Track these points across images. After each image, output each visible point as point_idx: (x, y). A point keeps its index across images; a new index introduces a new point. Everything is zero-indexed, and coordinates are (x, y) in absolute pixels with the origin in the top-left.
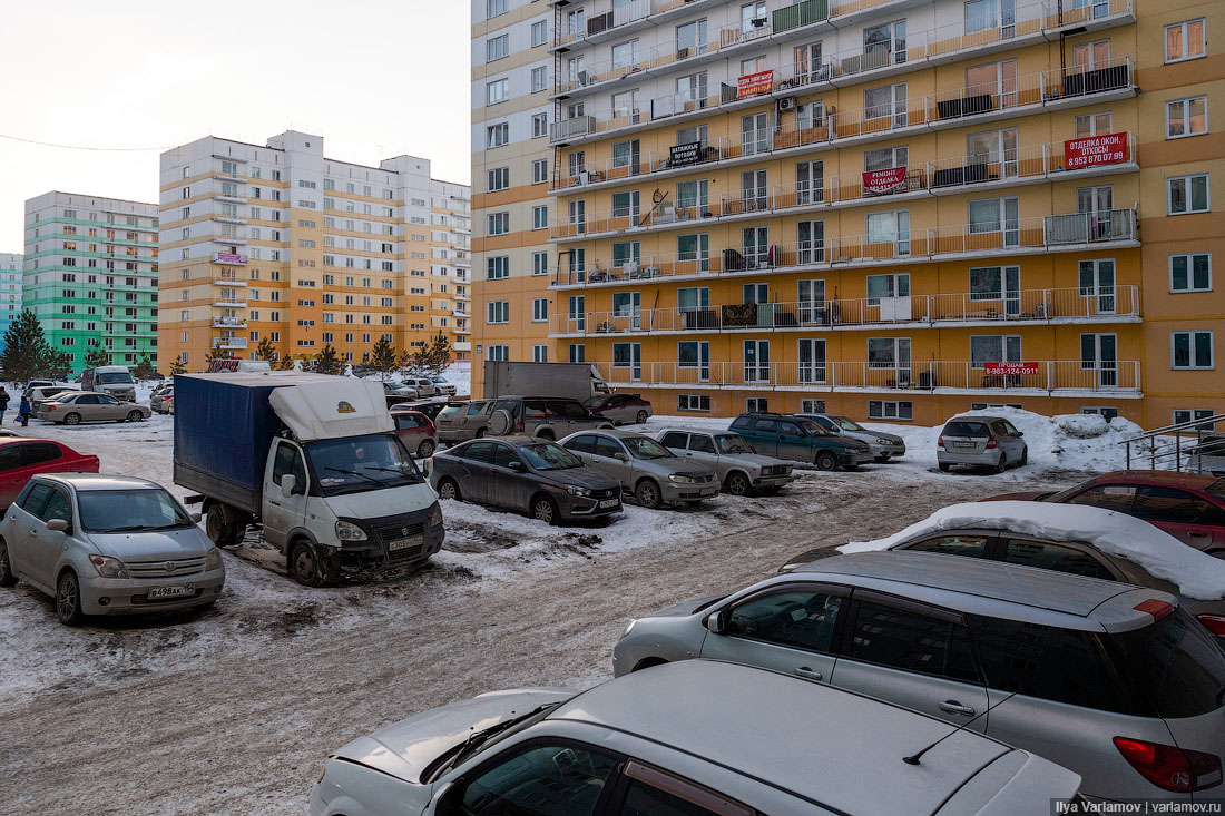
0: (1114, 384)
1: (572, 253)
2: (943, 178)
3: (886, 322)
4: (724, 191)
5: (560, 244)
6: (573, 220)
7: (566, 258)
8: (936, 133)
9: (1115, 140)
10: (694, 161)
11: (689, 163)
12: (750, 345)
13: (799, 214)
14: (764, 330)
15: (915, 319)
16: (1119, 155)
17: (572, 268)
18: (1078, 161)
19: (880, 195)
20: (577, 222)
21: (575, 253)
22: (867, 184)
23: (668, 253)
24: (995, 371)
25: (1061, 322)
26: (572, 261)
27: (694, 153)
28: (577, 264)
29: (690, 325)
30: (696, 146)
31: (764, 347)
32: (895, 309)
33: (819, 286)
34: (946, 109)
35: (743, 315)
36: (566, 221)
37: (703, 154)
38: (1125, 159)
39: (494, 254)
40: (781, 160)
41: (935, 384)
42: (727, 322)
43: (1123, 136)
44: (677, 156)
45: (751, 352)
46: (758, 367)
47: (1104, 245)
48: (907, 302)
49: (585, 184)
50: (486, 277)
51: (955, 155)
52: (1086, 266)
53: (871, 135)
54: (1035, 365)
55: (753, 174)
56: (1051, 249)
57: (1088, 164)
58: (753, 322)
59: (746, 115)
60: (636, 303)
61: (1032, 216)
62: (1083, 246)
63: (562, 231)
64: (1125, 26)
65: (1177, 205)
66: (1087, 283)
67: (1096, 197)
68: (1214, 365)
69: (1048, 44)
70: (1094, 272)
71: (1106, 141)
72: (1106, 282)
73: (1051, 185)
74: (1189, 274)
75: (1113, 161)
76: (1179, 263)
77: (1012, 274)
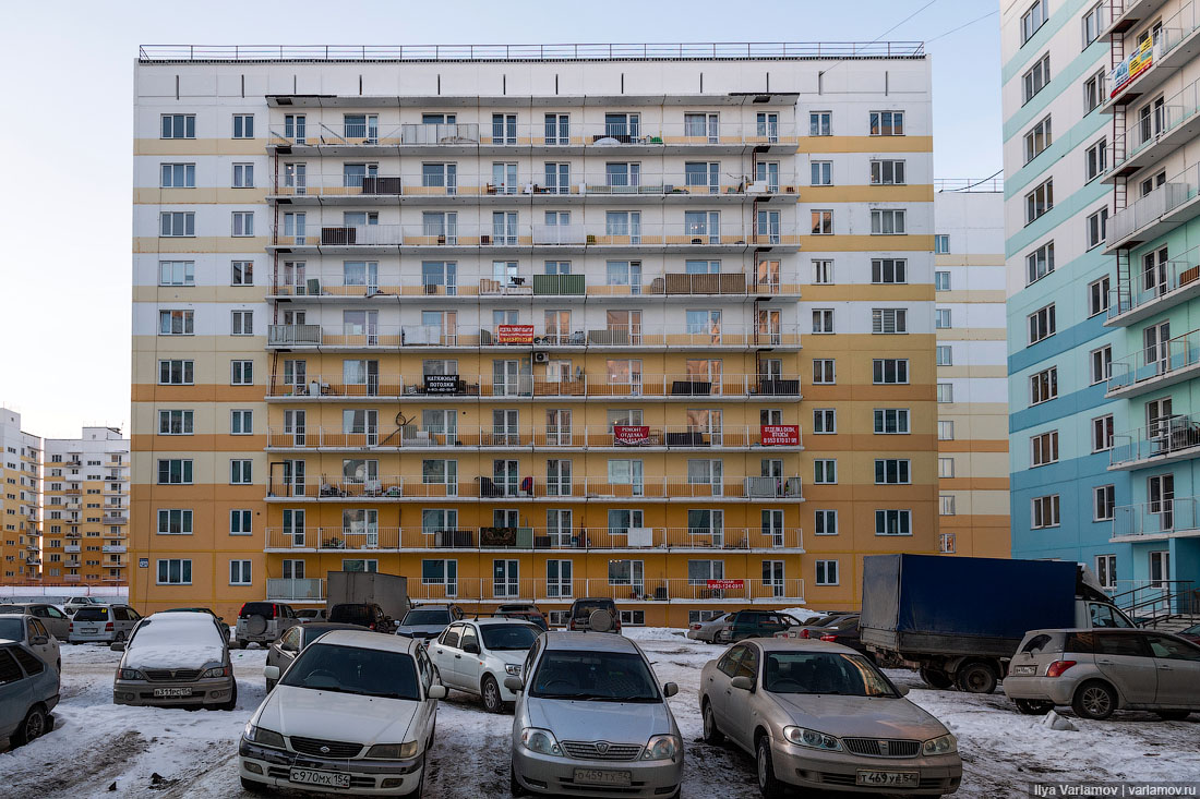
0: (781, 595)
1: (288, 465)
2: (673, 439)
3: (631, 548)
4: (475, 424)
5: (270, 453)
6: (289, 430)
7: (280, 471)
8: (665, 404)
9: (792, 430)
10: (452, 392)
11: (445, 393)
12: (500, 564)
13: (549, 453)
14: (520, 551)
15: (656, 545)
16: (794, 440)
17: (288, 480)
18: (770, 440)
19: (630, 446)
20: (294, 432)
21: (293, 466)
22: (618, 435)
23: (413, 475)
24: (714, 587)
25: (759, 552)
26: (288, 473)
27: (452, 385)
28: (294, 477)
29: (446, 544)
30: (454, 379)
31: (513, 566)
32: (640, 538)
33: (566, 515)
34: (680, 387)
35: (500, 535)
36: (280, 430)
37: (460, 387)
38: (798, 443)
39: (170, 456)
40: (532, 405)
41: (671, 597)
42: (486, 542)
43: (796, 427)
44: (432, 384)
45: (500, 569)
46: (507, 584)
47: (786, 500)
48: (649, 532)
49: (315, 395)
50: (156, 480)
51: (678, 423)
52: (766, 514)
53: (622, 397)
54: (741, 582)
55: (504, 413)
56: (753, 500)
57: (776, 443)
58: (512, 543)
59: (498, 359)
60: (372, 520)
61: (732, 475)
62: (773, 500)
63: (276, 440)
64: (792, 354)
65: (819, 478)
66: (766, 526)
67: (772, 466)
68: (838, 582)
69: (744, 354)
70: (770, 518)
71: (786, 429)
72: (778, 525)
73: (745, 454)
74: (825, 523)
75: (791, 444)
76: (820, 515)
77: (718, 515)
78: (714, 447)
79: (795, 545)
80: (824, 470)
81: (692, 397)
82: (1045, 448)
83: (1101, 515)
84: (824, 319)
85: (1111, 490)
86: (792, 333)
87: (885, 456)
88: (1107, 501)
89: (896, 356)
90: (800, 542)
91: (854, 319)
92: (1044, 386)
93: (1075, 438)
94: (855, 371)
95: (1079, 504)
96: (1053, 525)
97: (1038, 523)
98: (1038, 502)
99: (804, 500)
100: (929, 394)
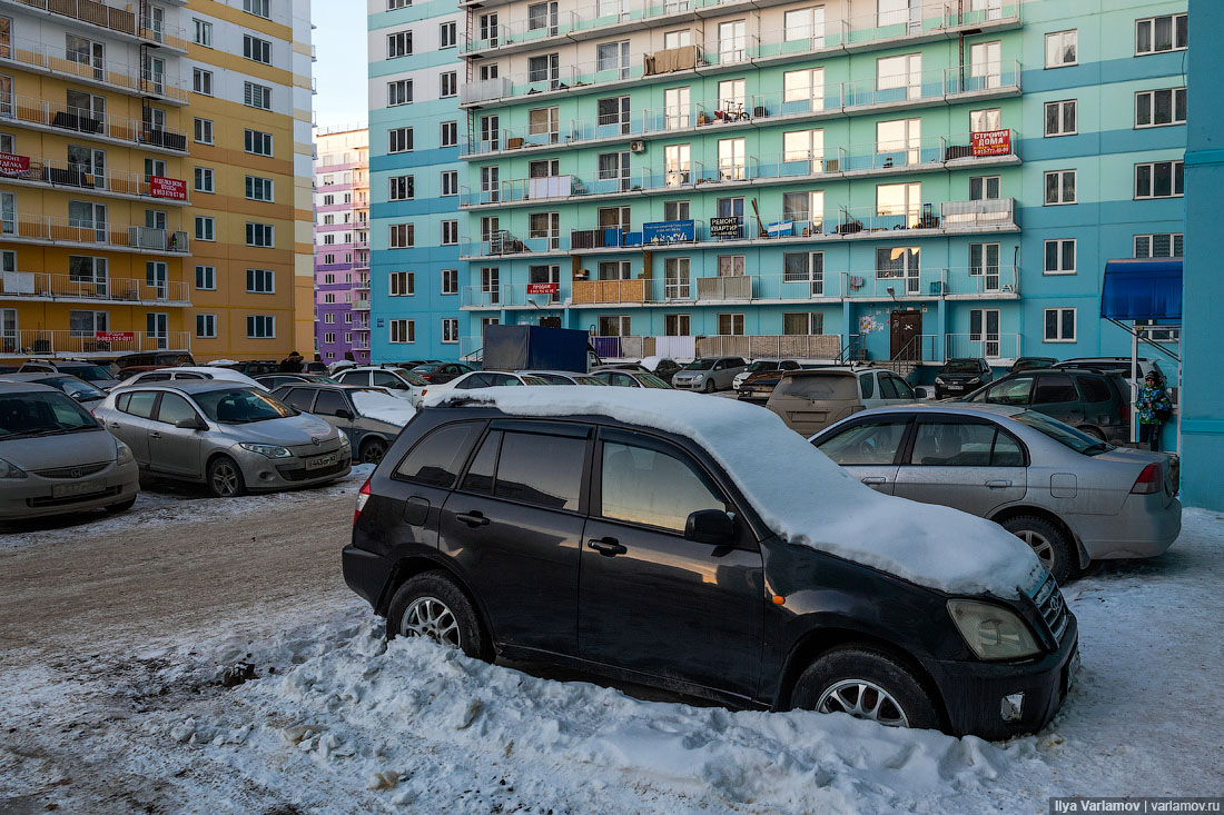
2: (57, 176)
3: (7, 294)
8: (47, 134)
9: (180, 185)
15: (38, 293)
16: (182, 195)
18: (159, 192)
19: (7, 176)
24: (104, 339)
32: (20, 284)
34: (65, 120)
38: (185, 199)
41: (56, 350)
43: (184, 183)
48: (31, 277)
52: (150, 265)
54: (132, 334)
56: (142, 251)
57: (165, 196)
61: (117, 222)
64: (175, 107)
65: (199, 233)
66: (150, 277)
67: (156, 217)
68: (215, 335)
69: (129, 97)
70: (153, 269)
71: (174, 183)
72: (161, 277)
73: (130, 202)
74: (203, 278)
75: (178, 198)
76: (199, 271)
77: (102, 265)
78: (97, 190)
79: (178, 298)
80: (204, 227)
81: (79, 133)
82: (402, 236)
83: (446, 290)
84: (203, 80)
85: (455, 273)
86: (175, 86)
87: (255, 220)
88: (451, 282)
89: (264, 130)
90: (180, 295)
91: (229, 86)
92: (403, 188)
93: (427, 232)
94: (229, 137)
95: (429, 282)
96: (408, 294)
97: (394, 291)
98: (394, 276)
99: (190, 255)
100: (288, 169)
